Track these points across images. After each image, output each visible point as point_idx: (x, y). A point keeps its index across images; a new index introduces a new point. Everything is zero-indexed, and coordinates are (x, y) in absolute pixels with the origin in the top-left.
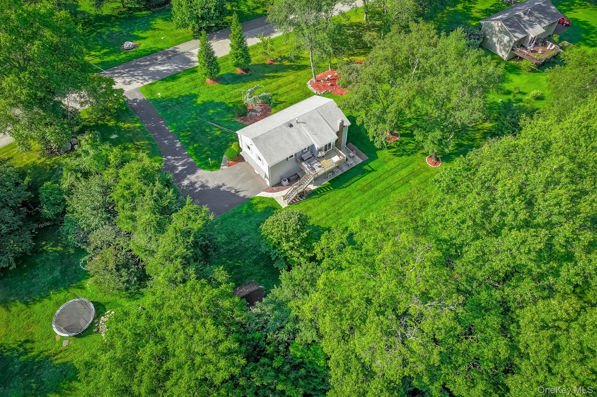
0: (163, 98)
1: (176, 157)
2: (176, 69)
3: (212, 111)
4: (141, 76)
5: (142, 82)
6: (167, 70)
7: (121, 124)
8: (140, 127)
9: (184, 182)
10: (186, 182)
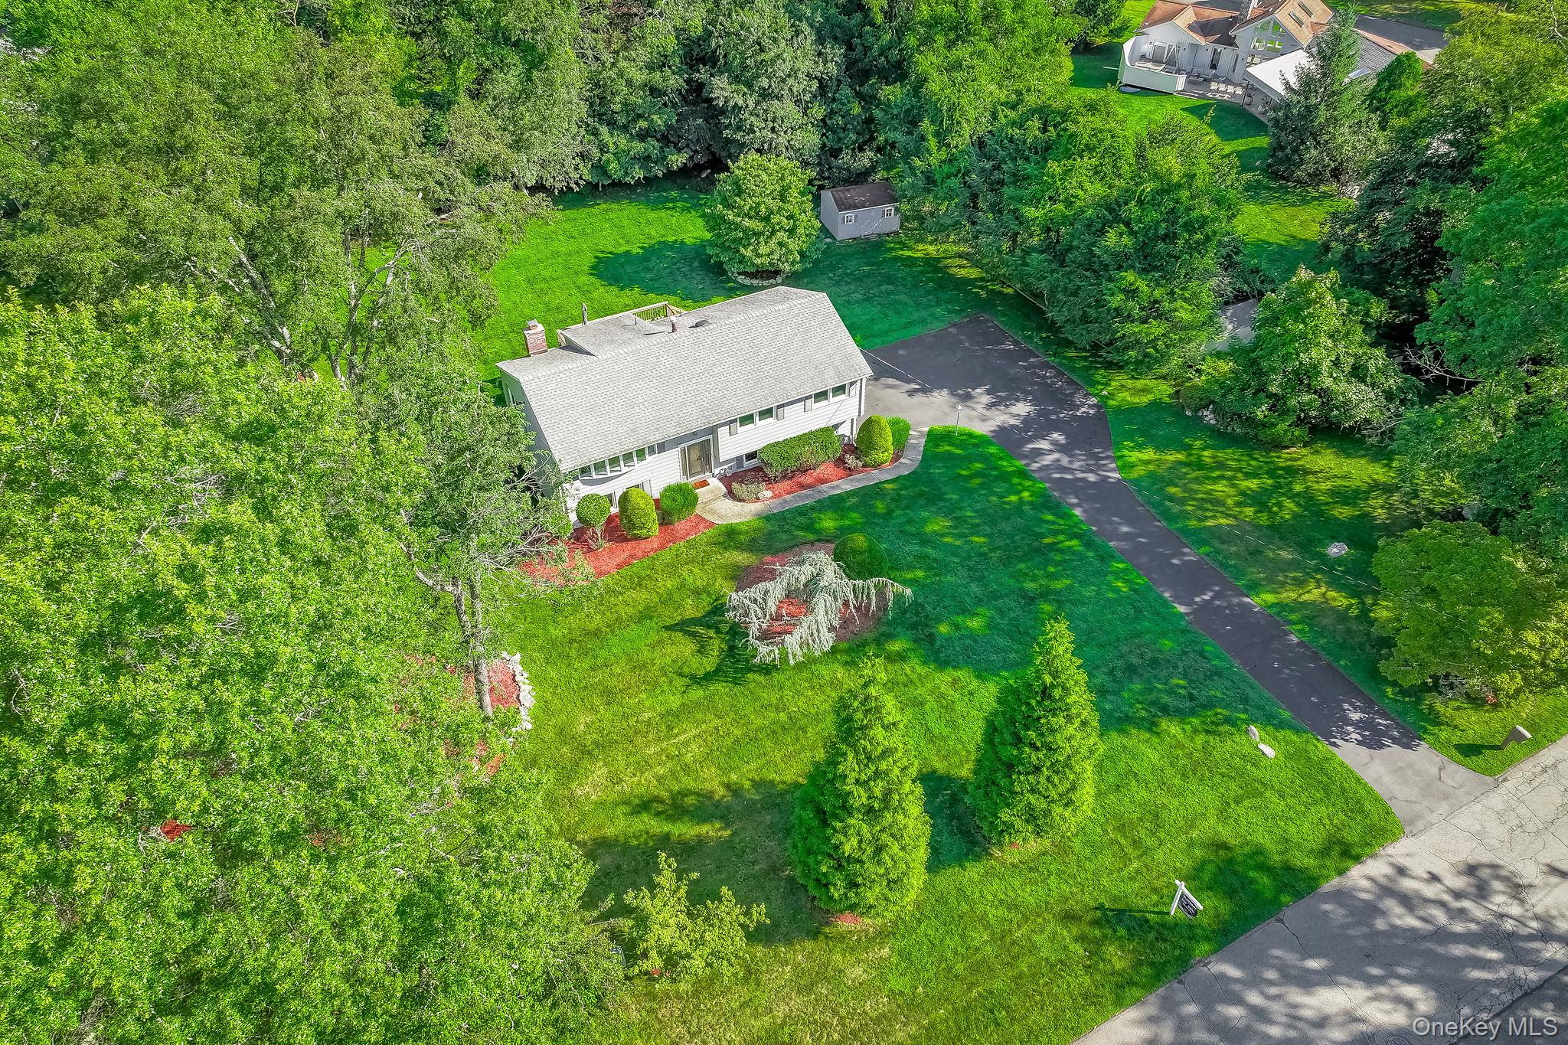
0: (1227, 721)
1: (1069, 477)
2: (1255, 982)
3: (975, 624)
4: (1442, 936)
5: (1407, 884)
6: (1307, 981)
7: (1340, 600)
8: (1254, 587)
9: (1028, 409)
10: (1022, 408)
